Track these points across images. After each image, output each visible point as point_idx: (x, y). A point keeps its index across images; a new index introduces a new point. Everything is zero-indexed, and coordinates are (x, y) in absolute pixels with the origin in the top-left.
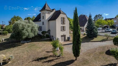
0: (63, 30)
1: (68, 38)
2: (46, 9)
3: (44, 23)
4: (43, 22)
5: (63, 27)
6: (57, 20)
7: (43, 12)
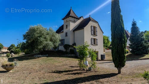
0: (94, 44)
1: (102, 56)
2: (70, 15)
3: (68, 35)
4: (66, 33)
5: (94, 39)
6: (85, 28)
7: (67, 20)
